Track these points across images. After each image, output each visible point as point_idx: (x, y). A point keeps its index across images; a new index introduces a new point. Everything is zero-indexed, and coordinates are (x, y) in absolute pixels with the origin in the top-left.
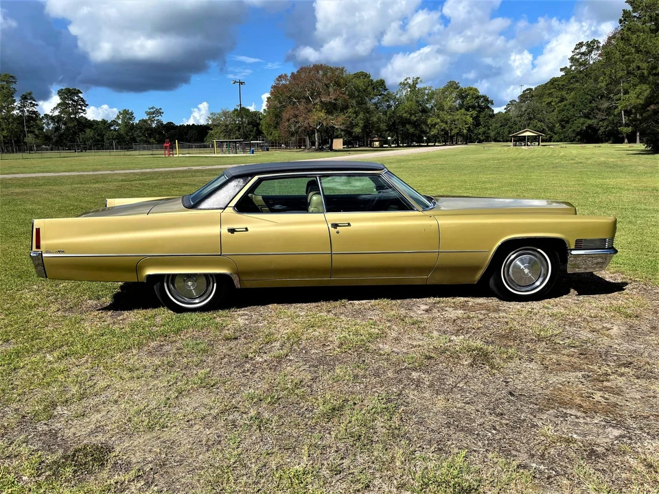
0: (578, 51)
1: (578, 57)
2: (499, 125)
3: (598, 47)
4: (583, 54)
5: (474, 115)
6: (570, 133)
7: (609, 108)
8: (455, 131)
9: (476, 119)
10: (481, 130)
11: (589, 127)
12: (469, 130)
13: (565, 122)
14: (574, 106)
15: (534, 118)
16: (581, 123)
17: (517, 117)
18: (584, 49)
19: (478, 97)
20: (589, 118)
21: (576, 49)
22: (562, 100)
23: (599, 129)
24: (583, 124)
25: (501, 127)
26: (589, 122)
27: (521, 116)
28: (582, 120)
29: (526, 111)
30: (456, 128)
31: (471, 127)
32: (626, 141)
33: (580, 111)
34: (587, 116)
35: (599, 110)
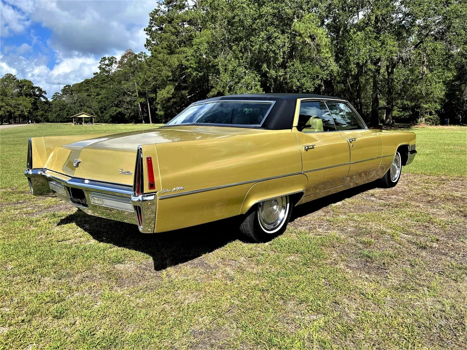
0: (103, 62)
1: (104, 67)
2: (58, 109)
3: (116, 62)
4: (107, 65)
5: (32, 102)
6: (107, 116)
7: (130, 101)
8: (18, 113)
9: (34, 104)
10: (40, 113)
11: (120, 113)
12: (29, 112)
13: (103, 110)
14: (108, 99)
15: (84, 105)
16: (113, 111)
17: (72, 104)
18: (107, 62)
19: (33, 88)
20: (119, 107)
21: (101, 61)
22: (98, 94)
23: (126, 115)
24: (115, 111)
25: (60, 110)
26: (119, 110)
27: (75, 103)
28: (114, 108)
29: (77, 100)
30: (18, 110)
31: (31, 110)
32: (144, 122)
33: (113, 102)
34: (117, 106)
35: (124, 102)
